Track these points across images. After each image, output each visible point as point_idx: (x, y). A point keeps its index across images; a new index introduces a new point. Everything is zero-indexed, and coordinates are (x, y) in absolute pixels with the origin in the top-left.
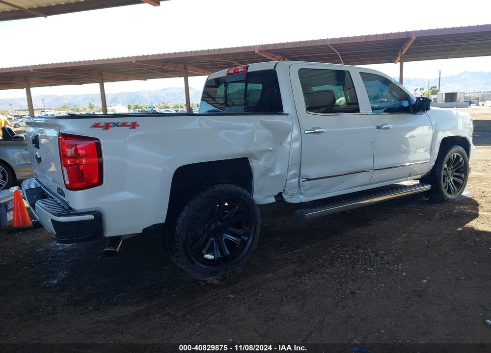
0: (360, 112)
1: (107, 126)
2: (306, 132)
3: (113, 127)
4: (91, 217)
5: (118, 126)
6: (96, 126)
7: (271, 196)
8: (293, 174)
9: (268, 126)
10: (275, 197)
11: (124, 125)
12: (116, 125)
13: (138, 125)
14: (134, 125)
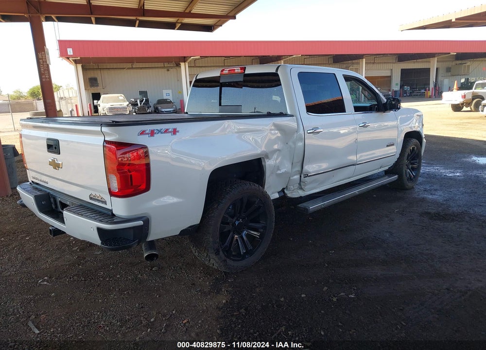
0: (345, 112)
1: (152, 133)
2: (309, 132)
3: (158, 134)
4: (141, 223)
5: (162, 133)
6: (143, 133)
7: (275, 192)
8: (296, 171)
9: (278, 127)
10: (278, 192)
11: (166, 131)
12: (160, 131)
13: (178, 132)
14: (175, 132)
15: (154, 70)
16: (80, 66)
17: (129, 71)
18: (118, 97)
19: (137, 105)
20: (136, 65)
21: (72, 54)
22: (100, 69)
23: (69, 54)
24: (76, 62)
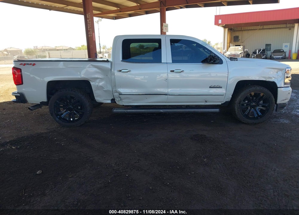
0: (161, 62)
2: (117, 71)
4: (19, 95)
6: (21, 64)
7: (107, 100)
8: (115, 91)
10: (110, 100)
11: (30, 64)
12: (28, 64)
13: (36, 65)
15: (277, 30)
16: (227, 30)
17: (259, 31)
18: (238, 48)
19: (256, 53)
20: (265, 27)
21: (221, 23)
22: (242, 30)
23: (219, 23)
24: (225, 27)
